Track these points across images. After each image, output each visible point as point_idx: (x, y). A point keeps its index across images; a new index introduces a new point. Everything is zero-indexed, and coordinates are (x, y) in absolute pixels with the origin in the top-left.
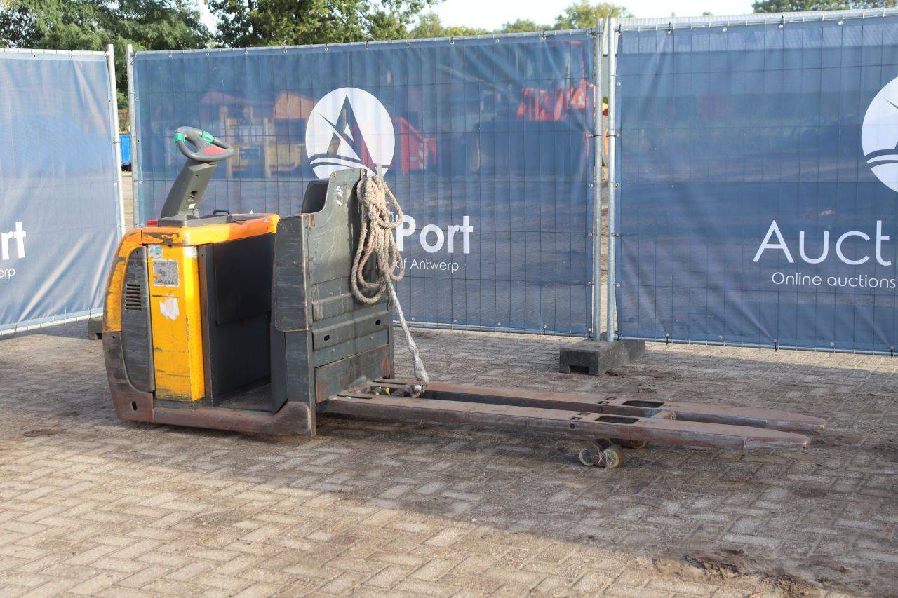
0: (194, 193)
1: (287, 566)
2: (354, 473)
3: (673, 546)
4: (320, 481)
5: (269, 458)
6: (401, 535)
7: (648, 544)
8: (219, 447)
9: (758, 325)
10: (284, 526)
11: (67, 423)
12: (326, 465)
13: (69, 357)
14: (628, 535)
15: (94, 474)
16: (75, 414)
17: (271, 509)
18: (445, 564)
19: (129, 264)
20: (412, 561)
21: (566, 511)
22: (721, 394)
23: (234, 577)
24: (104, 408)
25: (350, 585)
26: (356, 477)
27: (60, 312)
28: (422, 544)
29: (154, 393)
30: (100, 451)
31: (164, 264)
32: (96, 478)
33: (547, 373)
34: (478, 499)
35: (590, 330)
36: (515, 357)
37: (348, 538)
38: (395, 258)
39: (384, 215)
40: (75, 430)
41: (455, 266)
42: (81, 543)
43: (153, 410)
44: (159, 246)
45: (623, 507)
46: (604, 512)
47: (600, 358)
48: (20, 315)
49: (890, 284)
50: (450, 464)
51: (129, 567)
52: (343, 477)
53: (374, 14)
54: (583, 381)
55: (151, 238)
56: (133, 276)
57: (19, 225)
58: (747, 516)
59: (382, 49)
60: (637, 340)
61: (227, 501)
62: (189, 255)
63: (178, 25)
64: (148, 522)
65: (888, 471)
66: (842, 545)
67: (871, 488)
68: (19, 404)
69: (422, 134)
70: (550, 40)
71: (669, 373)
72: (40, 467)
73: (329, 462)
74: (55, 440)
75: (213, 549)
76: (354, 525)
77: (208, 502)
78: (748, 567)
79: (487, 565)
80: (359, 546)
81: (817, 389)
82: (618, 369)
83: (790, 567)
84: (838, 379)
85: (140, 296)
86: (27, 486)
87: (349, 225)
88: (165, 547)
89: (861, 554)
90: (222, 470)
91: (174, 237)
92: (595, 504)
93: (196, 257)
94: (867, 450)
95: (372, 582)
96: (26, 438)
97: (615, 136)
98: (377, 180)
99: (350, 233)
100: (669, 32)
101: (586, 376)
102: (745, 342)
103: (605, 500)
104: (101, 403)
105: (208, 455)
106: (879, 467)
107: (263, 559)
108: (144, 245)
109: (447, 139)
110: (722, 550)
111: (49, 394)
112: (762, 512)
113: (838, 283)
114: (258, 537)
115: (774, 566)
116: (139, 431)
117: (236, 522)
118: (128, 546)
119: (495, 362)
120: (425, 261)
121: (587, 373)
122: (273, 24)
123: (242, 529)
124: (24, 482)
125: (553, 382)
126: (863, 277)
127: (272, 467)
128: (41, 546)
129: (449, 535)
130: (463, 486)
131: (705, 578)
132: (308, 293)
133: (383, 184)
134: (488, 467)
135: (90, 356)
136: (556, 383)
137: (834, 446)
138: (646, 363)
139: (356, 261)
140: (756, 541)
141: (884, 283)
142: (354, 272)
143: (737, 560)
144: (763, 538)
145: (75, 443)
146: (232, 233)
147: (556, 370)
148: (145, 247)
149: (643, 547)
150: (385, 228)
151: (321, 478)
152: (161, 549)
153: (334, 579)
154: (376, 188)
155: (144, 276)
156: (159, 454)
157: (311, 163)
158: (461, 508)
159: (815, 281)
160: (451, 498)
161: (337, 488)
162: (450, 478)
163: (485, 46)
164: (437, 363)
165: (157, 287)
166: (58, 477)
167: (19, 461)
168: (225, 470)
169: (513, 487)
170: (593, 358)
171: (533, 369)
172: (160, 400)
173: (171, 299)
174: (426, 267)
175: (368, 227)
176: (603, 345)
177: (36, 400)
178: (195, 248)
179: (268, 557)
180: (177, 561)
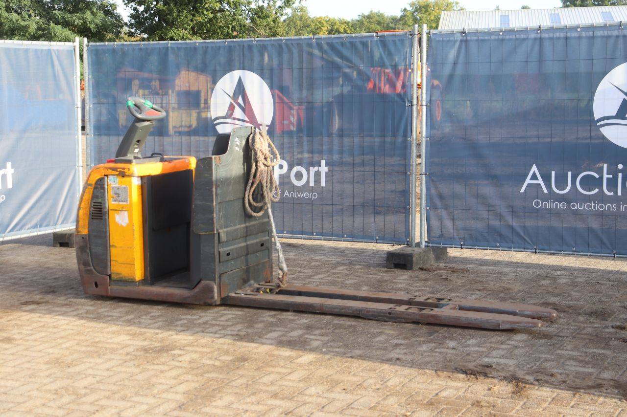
0: (138, 141)
1: (205, 373)
2: (246, 325)
3: (448, 364)
4: (224, 329)
5: (189, 317)
6: (277, 357)
7: (434, 362)
8: (155, 311)
9: (524, 236)
10: (202, 353)
11: (49, 297)
12: (227, 321)
13: (41, 258)
14: (422, 358)
15: (73, 325)
16: (53, 292)
17: (193, 344)
18: (304, 372)
19: (95, 188)
20: (284, 370)
21: (384, 345)
22: (495, 281)
23: (173, 378)
24: (72, 288)
25: (245, 382)
26: (247, 327)
27: (35, 227)
28: (291, 362)
29: (110, 276)
30: (75, 313)
31: (119, 188)
32: (76, 328)
33: (378, 269)
34: (327, 339)
35: (408, 240)
36: (356, 259)
37: (244, 359)
38: (274, 186)
39: (267, 157)
40: (55, 301)
41: (315, 195)
42: (72, 361)
43: (109, 288)
44: (115, 177)
45: (420, 344)
46: (408, 346)
47: (414, 258)
48: (6, 229)
49: (613, 208)
50: (309, 320)
51: (106, 374)
52: (239, 327)
53: (255, 7)
54: (402, 273)
55: (110, 171)
56: (97, 197)
57: (9, 164)
58: (499, 349)
59: (265, 43)
60: (440, 247)
61: (164, 340)
62: (136, 183)
63: (99, 14)
64: (113, 351)
65: (596, 325)
66: (555, 363)
67: (582, 334)
68: (13, 286)
69: (292, 103)
70: (382, 39)
71: (462, 269)
72: (36, 322)
73: (229, 319)
74: (43, 307)
75: (158, 364)
76: (247, 352)
77: (151, 340)
78: (494, 374)
79: (332, 373)
80: (250, 363)
81: (563, 279)
82: (428, 266)
83: (520, 374)
84: (578, 274)
85: (102, 210)
86: (30, 332)
87: (243, 164)
88: (127, 363)
89: (566, 367)
90: (158, 324)
91: (126, 170)
92: (403, 342)
93: (140, 184)
94: (586, 314)
95: (259, 381)
96: (23, 306)
97: (426, 105)
98: (263, 134)
99: (244, 169)
100: (463, 35)
101: (405, 271)
102: (514, 248)
103: (409, 340)
104: (70, 286)
105: (147, 315)
106: (591, 323)
107: (190, 369)
108: (105, 175)
109: (310, 107)
110: (480, 366)
111: (32, 280)
112: (509, 347)
113: (577, 207)
114: (187, 358)
115: (510, 373)
116: (99, 302)
117: (171, 350)
118: (103, 363)
119: (342, 262)
120: (294, 192)
121: (406, 269)
122: (175, 15)
123: (175, 354)
124: (28, 330)
125: (381, 274)
126: (595, 203)
127: (191, 322)
128: (47, 363)
129: (308, 357)
130: (317, 332)
131: (466, 379)
132: (216, 208)
133: (266, 137)
134: (334, 322)
135: (56, 257)
136: (384, 274)
137: (564, 311)
138: (447, 263)
139: (248, 188)
140: (502, 361)
141: (609, 207)
142: (247, 196)
143: (487, 370)
144: (506, 360)
145: (57, 309)
146: (163, 169)
147: (384, 267)
148: (106, 177)
149: (430, 364)
150: (268, 166)
151: (224, 328)
152: (125, 364)
153: (235, 379)
154: (262, 139)
155: (105, 197)
156: (115, 314)
157: (215, 123)
158: (315, 344)
159: (562, 206)
160: (309, 338)
161: (235, 333)
162: (309, 328)
163: (337, 43)
164: (301, 262)
165: (113, 204)
166: (49, 327)
167: (21, 319)
168: (160, 324)
169: (350, 332)
170: (409, 258)
171: (368, 266)
172: (114, 280)
173: (123, 212)
174: (295, 196)
175: (256, 165)
176: (417, 250)
177: (24, 284)
178: (140, 179)
179: (193, 369)
180: (136, 370)
